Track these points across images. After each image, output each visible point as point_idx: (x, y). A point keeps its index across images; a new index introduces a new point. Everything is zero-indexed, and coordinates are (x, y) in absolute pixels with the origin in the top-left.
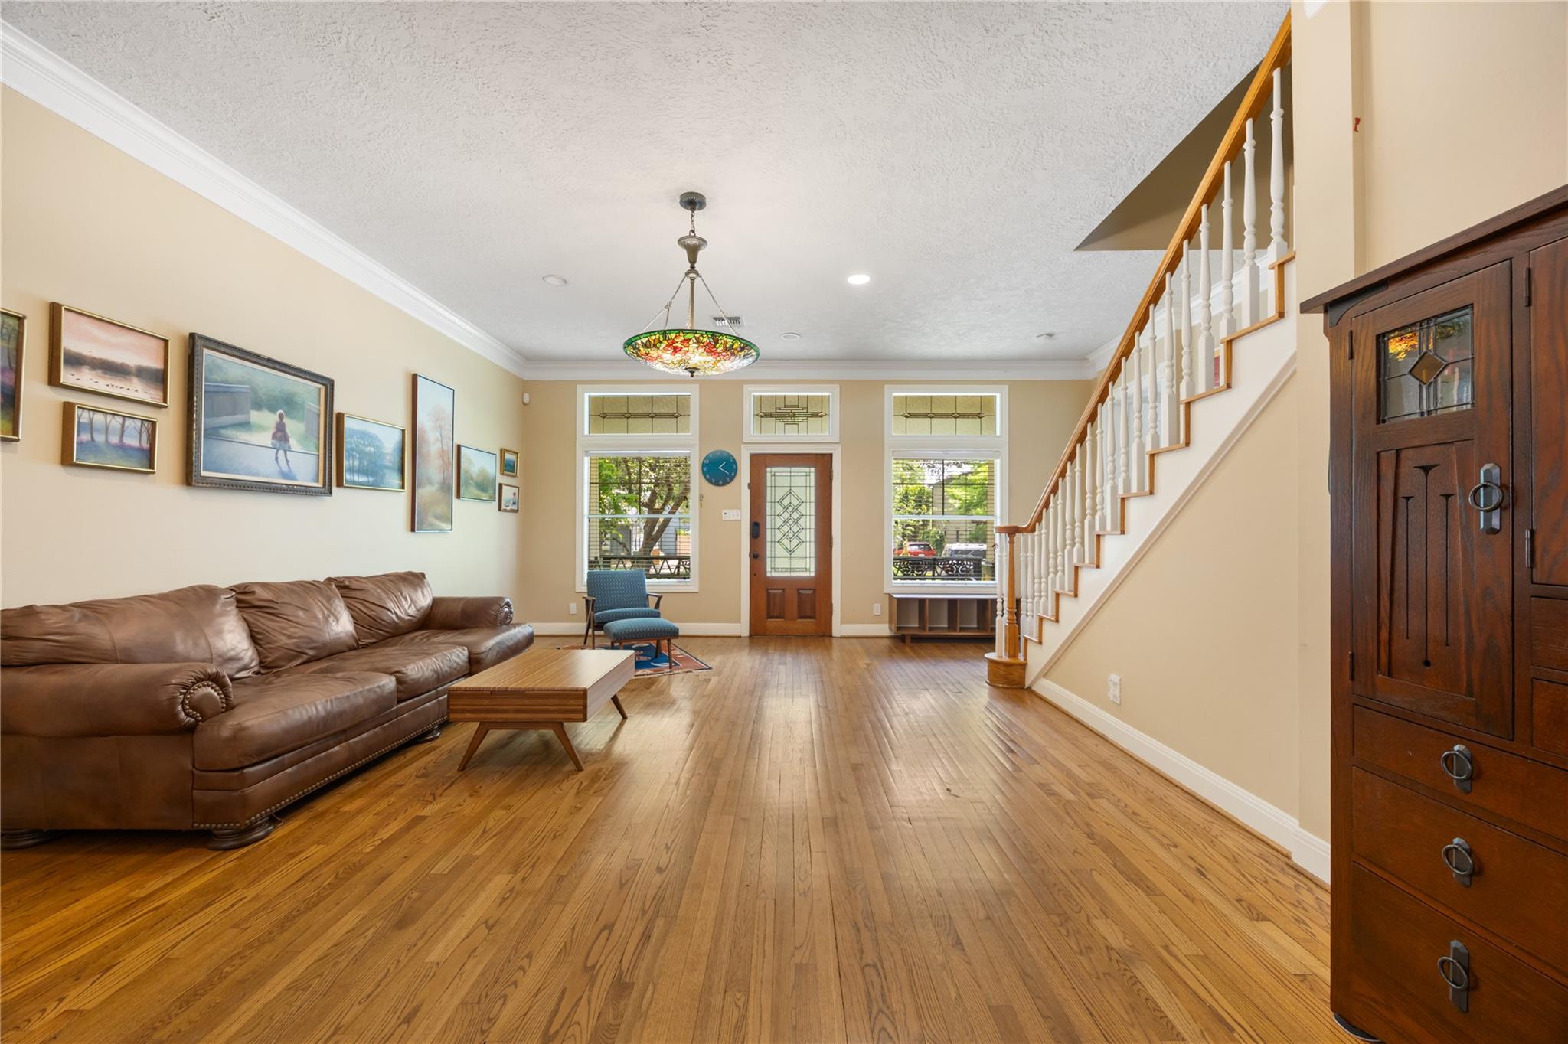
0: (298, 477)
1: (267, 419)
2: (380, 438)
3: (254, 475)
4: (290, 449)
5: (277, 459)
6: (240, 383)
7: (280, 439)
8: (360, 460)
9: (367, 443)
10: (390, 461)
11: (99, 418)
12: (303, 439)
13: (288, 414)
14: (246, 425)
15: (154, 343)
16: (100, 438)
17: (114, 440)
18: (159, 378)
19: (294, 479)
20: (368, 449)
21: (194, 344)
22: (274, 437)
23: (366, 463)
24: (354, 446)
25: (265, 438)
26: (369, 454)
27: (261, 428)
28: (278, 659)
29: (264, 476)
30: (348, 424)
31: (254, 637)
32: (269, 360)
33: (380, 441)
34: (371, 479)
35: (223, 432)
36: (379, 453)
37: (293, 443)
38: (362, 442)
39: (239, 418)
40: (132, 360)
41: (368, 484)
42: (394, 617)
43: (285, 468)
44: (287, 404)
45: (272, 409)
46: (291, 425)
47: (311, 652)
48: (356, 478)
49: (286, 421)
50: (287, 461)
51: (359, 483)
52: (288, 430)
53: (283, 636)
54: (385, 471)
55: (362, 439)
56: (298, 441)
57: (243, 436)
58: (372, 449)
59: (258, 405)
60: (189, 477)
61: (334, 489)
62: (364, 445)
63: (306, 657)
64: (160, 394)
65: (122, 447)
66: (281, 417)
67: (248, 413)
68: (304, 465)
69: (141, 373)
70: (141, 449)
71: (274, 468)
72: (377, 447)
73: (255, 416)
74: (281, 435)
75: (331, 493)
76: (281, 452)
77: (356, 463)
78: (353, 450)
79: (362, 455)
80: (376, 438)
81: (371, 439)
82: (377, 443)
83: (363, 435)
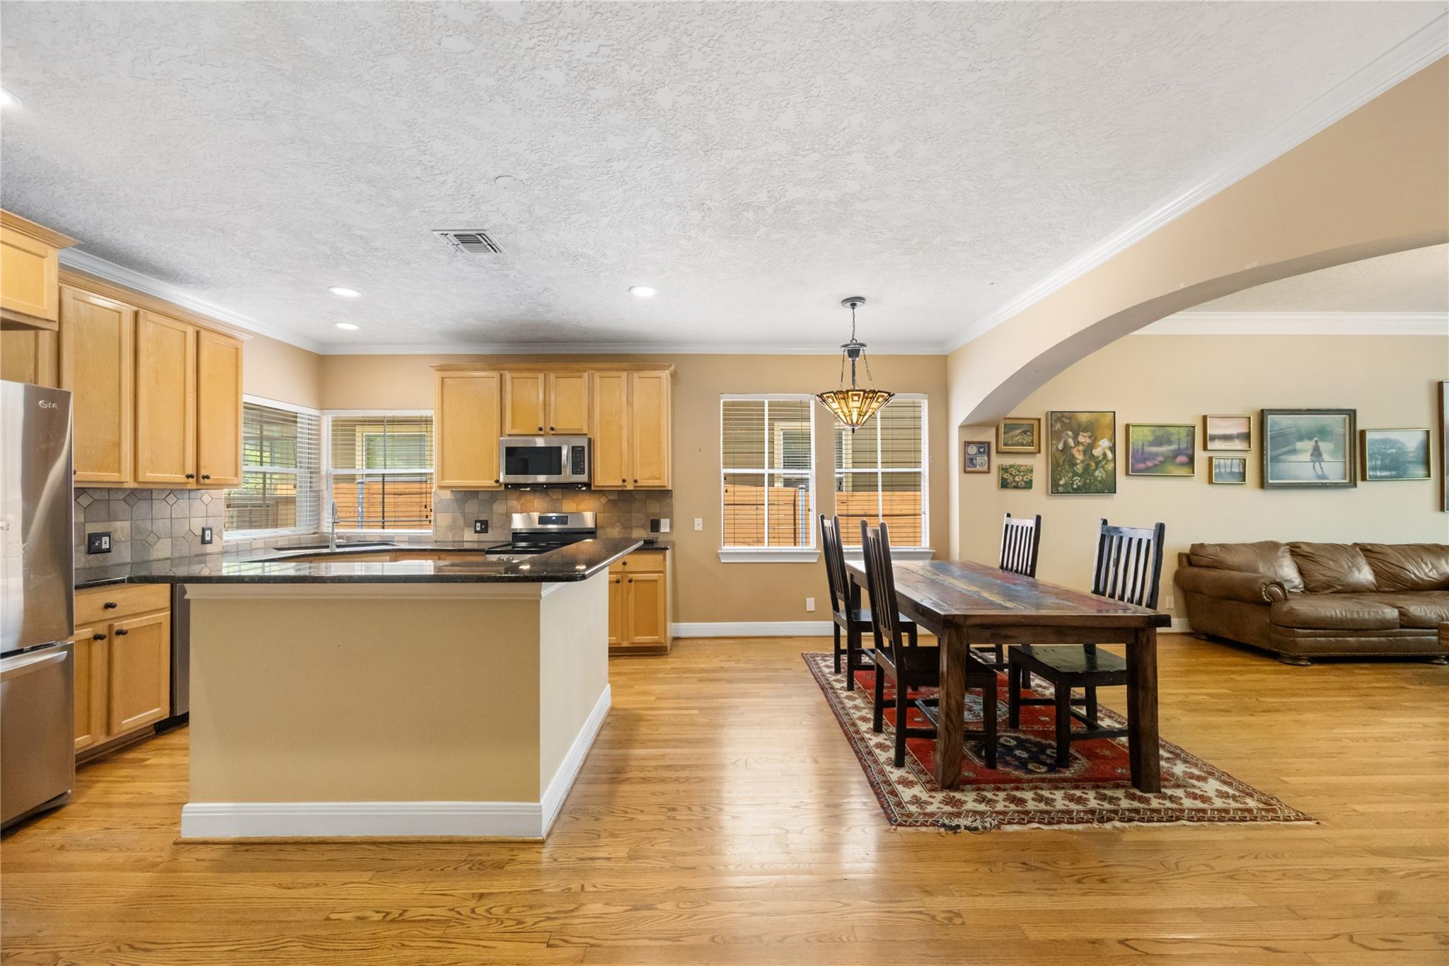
0: (1331, 477)
1: (1308, 445)
2: (1402, 440)
3: (1299, 479)
4: (1323, 461)
5: (1314, 468)
6: (1290, 428)
7: (1316, 456)
8: (1382, 460)
9: (1388, 447)
10: (1413, 457)
11: (1222, 461)
12: (1333, 453)
13: (1322, 439)
14: (1294, 451)
15: (1243, 420)
16: (1222, 470)
17: (1228, 470)
18: (1247, 437)
19: (1327, 479)
20: (1390, 451)
21: (1263, 414)
22: (1312, 455)
23: (1387, 461)
24: (1376, 451)
25: (1307, 457)
26: (1391, 454)
27: (1302, 451)
28: (1316, 587)
29: (1307, 479)
30: (1369, 436)
31: (1301, 572)
32: (1308, 410)
33: (1402, 443)
34: (1393, 473)
35: (1281, 457)
36: (1402, 451)
37: (1326, 457)
38: (1384, 446)
39: (1290, 447)
40: (1235, 431)
41: (1391, 476)
42: (1413, 576)
43: (1320, 472)
44: (1322, 433)
45: (1310, 438)
46: (1322, 445)
47: (1339, 587)
48: (1379, 473)
49: (1320, 444)
50: (1322, 468)
51: (1381, 477)
52: (1321, 449)
53: (1319, 575)
54: (1409, 464)
55: (1384, 444)
57: (1292, 457)
58: (1394, 451)
59: (1301, 438)
60: (1263, 484)
61: (1359, 483)
62: (1385, 448)
63: (1335, 589)
64: (1248, 445)
65: (1232, 473)
66: (1316, 442)
67: (1294, 444)
68: (1334, 468)
69: (1239, 436)
70: (1240, 473)
71: (1313, 473)
72: (1399, 448)
73: (1299, 445)
74: (1317, 453)
75: (1355, 486)
76: (1317, 465)
77: (1379, 463)
78: (1374, 453)
79: (1384, 456)
80: (1398, 441)
81: (1393, 443)
82: (1399, 445)
83: (1384, 441)
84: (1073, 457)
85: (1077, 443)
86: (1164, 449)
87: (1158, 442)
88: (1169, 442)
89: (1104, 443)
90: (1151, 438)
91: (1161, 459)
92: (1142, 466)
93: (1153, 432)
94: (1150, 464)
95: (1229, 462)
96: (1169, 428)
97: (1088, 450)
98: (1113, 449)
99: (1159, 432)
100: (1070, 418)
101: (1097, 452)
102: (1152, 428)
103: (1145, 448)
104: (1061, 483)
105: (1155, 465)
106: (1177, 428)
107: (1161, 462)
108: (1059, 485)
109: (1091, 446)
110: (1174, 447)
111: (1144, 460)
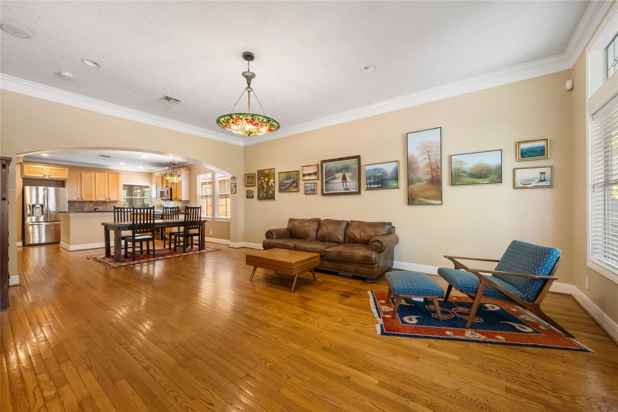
0: (350, 189)
1: (340, 175)
3: (338, 191)
4: (347, 182)
5: (343, 185)
6: (333, 168)
7: (344, 179)
8: (374, 179)
10: (391, 176)
11: (308, 184)
12: (352, 178)
13: (347, 172)
14: (335, 178)
15: (315, 166)
16: (308, 188)
17: (310, 188)
18: (316, 173)
19: (349, 190)
20: (377, 175)
21: (322, 163)
22: (342, 179)
23: (377, 180)
24: (371, 175)
25: (340, 180)
26: (379, 176)
27: (339, 178)
29: (340, 191)
30: (367, 168)
34: (380, 185)
35: (329, 181)
36: (384, 174)
37: (348, 180)
38: (374, 172)
39: (333, 177)
40: (312, 171)
41: (378, 187)
43: (346, 187)
44: (347, 169)
45: (341, 172)
48: (372, 186)
49: (345, 174)
50: (346, 185)
51: (374, 188)
52: (346, 176)
54: (387, 181)
55: (374, 171)
56: (349, 178)
57: (334, 181)
58: (380, 174)
59: (337, 172)
60: (323, 194)
61: (363, 191)
62: (376, 173)
64: (317, 177)
65: (311, 190)
66: (344, 173)
67: (335, 175)
68: (352, 185)
69: (314, 173)
70: (314, 189)
71: (342, 188)
72: (383, 173)
73: (337, 175)
74: (344, 178)
75: (360, 193)
76: (344, 183)
77: (372, 181)
78: (370, 176)
79: (375, 177)
80: (382, 169)
81: (379, 170)
82: (383, 171)
83: (375, 170)
84: (263, 186)
85: (265, 181)
86: (289, 181)
87: (288, 179)
88: (291, 178)
89: (272, 180)
90: (285, 177)
91: (288, 185)
92: (283, 188)
93: (286, 175)
94: (285, 187)
95: (310, 185)
96: (291, 173)
97: (267, 184)
98: (274, 182)
99: (288, 174)
100: (263, 172)
101: (270, 184)
102: (286, 173)
103: (284, 181)
104: (261, 196)
105: (287, 188)
106: (293, 173)
107: (288, 186)
108: (260, 197)
109: (268, 182)
110: (292, 180)
111: (283, 186)
